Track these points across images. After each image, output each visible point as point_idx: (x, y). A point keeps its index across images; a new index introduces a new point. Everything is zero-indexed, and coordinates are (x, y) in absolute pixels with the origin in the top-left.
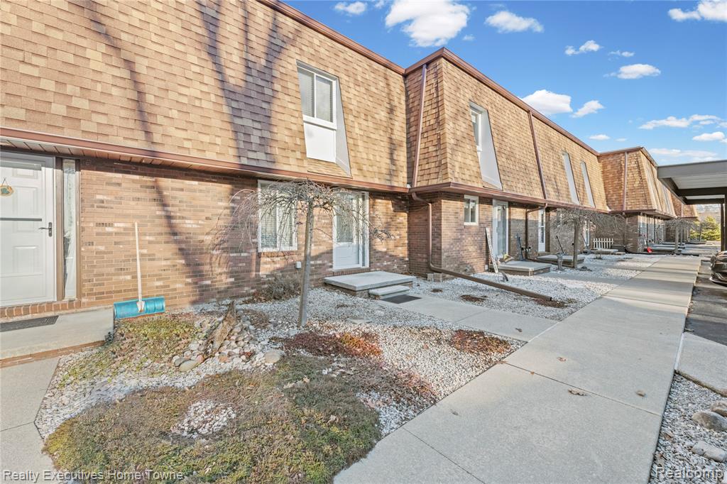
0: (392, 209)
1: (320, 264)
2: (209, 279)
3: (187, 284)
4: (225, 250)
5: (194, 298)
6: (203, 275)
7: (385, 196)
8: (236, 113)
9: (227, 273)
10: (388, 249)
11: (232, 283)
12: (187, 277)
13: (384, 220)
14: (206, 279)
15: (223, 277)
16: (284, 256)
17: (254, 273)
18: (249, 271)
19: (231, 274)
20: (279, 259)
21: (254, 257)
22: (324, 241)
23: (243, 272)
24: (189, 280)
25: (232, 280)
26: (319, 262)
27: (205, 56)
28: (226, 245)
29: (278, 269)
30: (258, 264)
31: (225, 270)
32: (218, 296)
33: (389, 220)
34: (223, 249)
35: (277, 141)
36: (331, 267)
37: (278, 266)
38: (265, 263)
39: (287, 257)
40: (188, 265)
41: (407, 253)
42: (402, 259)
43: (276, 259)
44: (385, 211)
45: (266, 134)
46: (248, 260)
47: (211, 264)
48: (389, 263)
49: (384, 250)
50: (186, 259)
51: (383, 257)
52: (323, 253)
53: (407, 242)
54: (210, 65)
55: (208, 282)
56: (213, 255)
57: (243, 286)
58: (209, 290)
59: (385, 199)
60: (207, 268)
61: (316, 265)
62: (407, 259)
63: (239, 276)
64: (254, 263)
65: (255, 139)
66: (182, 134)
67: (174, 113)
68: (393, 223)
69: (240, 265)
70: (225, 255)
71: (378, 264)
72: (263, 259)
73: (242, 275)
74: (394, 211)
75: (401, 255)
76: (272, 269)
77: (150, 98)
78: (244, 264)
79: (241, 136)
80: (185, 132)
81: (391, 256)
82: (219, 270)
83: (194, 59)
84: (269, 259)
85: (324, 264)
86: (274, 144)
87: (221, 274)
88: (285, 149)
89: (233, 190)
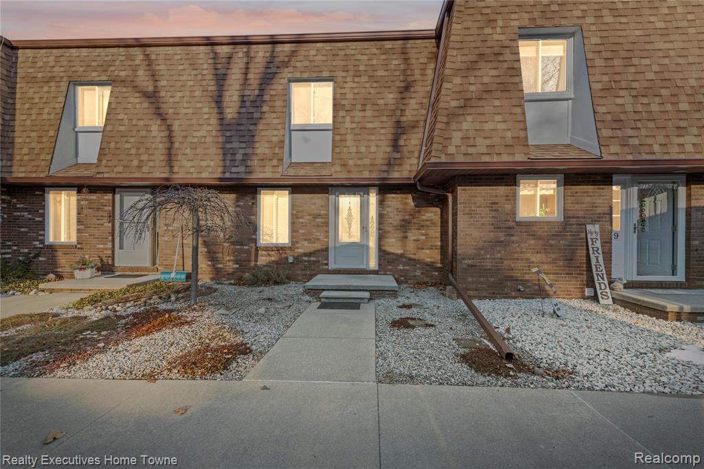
0: (412, 204)
1: (314, 261)
2: (222, 263)
3: (209, 265)
4: (233, 243)
5: (212, 276)
6: (217, 261)
7: (400, 190)
8: (228, 140)
9: (233, 261)
10: (404, 251)
11: (237, 268)
12: (209, 261)
13: (398, 218)
14: (219, 264)
15: (231, 263)
16: (278, 250)
17: (253, 263)
18: (249, 261)
19: (236, 262)
20: (273, 253)
21: (253, 250)
22: (318, 239)
23: (245, 261)
24: (210, 263)
25: (237, 266)
26: (312, 259)
27: (213, 105)
28: (232, 240)
29: (273, 262)
30: (256, 256)
31: (232, 258)
32: (227, 277)
33: (407, 217)
34: (231, 242)
35: (257, 154)
36: (327, 264)
37: (273, 259)
38: (262, 256)
39: (281, 251)
40: (208, 252)
41: (438, 257)
42: (431, 265)
43: (271, 253)
44: (400, 206)
45: (250, 151)
46: (248, 252)
47: (222, 253)
48: (407, 268)
49: (400, 252)
50: (207, 248)
51: (398, 260)
52: (318, 251)
53: (439, 244)
54: (216, 110)
55: (221, 266)
56: (224, 246)
57: (245, 272)
58: (221, 272)
59: (401, 193)
60: (220, 255)
61: (311, 261)
62: (439, 265)
63: (242, 263)
64: (253, 255)
65: (239, 157)
66: (190, 164)
67: (188, 151)
68: (415, 220)
69: (243, 255)
70: (232, 247)
71: (390, 267)
72: (260, 252)
73: (244, 263)
74: (416, 206)
75: (428, 260)
76: (267, 261)
77: (177, 145)
78: (246, 255)
79: (229, 157)
80: (191, 162)
81: (410, 259)
82: (228, 258)
83: (206, 110)
84: (265, 253)
85: (319, 261)
86: (254, 158)
87: (229, 261)
88: (263, 160)
89: (237, 198)
